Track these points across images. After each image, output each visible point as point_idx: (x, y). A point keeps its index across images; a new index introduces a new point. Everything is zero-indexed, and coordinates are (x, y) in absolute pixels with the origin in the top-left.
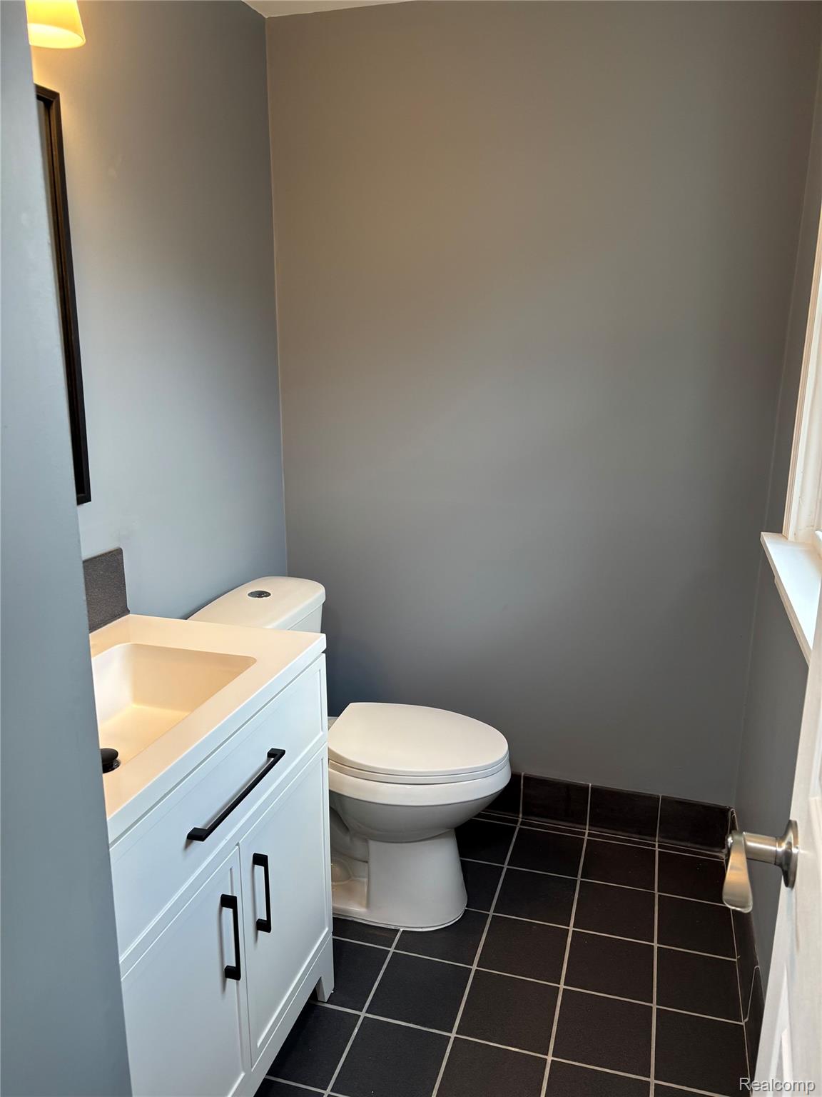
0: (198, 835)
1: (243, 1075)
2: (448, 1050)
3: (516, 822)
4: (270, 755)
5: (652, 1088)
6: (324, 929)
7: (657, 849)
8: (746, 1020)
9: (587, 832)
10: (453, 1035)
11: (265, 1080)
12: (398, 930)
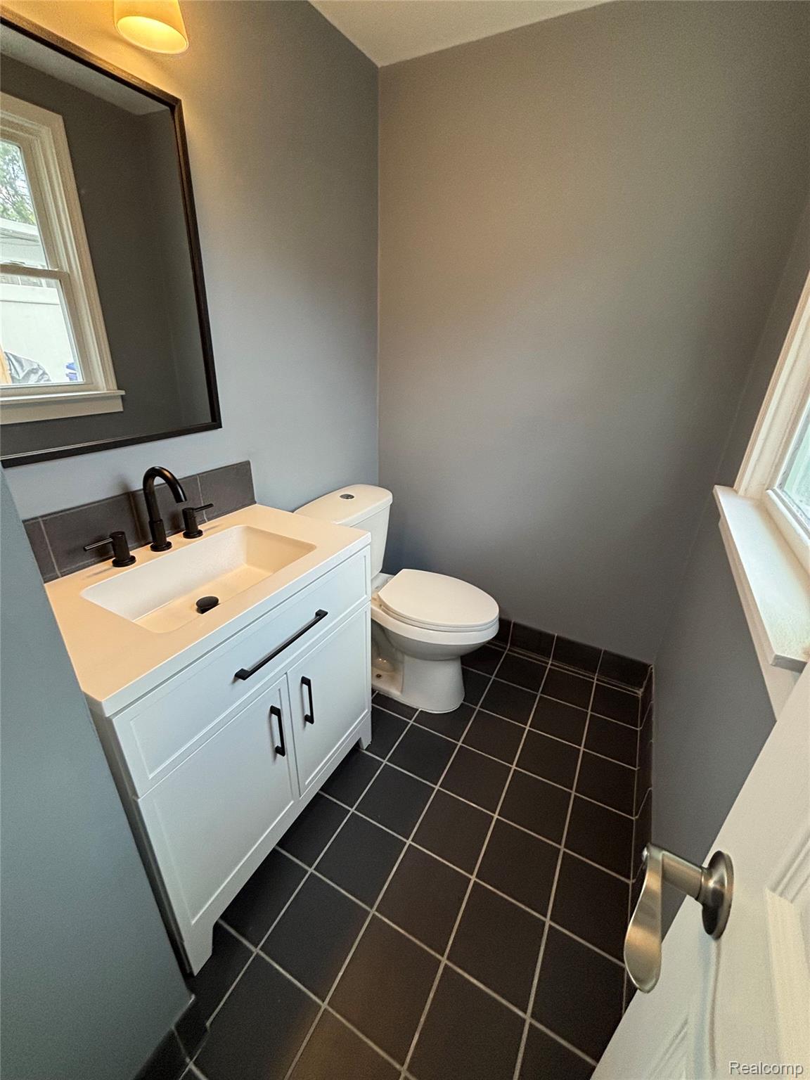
0: (242, 675)
1: (292, 802)
2: (432, 797)
3: (505, 649)
4: (317, 614)
5: (561, 853)
6: (364, 709)
7: (595, 682)
8: (637, 817)
9: (550, 662)
10: (437, 787)
11: (317, 793)
12: (418, 710)
